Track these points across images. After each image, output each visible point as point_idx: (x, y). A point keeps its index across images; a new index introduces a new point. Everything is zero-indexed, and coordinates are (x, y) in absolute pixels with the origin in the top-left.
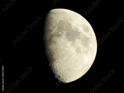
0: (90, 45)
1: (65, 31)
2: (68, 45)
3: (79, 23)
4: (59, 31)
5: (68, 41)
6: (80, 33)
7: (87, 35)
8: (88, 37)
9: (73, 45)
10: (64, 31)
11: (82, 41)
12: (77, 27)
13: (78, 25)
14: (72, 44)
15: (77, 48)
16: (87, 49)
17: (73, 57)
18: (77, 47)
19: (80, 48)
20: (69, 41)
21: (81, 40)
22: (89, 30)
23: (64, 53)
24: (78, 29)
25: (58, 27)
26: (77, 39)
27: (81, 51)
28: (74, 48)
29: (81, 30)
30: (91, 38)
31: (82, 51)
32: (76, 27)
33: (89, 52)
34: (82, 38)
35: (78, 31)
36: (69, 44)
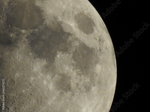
0: (98, 68)
1: (26, 29)
2: (35, 69)
3: (64, 7)
4: (10, 31)
5: (34, 58)
6: (69, 34)
7: (90, 41)
8: (90, 46)
9: (50, 68)
10: (23, 31)
11: (74, 57)
12: (60, 19)
13: (64, 13)
14: (47, 67)
15: (60, 77)
16: (88, 80)
17: (49, 103)
18: (59, 75)
19: (70, 78)
20: (38, 59)
21: (71, 55)
22: (95, 25)
23: (24, 91)
24: (63, 25)
25: (5, 19)
26: (60, 51)
27: (73, 85)
28: (52, 77)
29: (72, 25)
30: (100, 50)
31: (75, 85)
32: (56, 18)
33: (94, 89)
34: (74, 49)
35: (62, 29)
36: (38, 66)
